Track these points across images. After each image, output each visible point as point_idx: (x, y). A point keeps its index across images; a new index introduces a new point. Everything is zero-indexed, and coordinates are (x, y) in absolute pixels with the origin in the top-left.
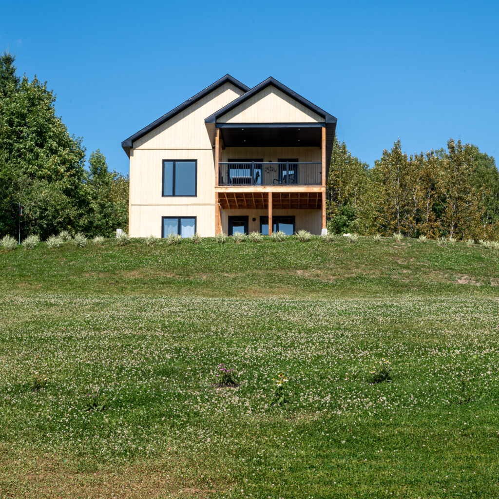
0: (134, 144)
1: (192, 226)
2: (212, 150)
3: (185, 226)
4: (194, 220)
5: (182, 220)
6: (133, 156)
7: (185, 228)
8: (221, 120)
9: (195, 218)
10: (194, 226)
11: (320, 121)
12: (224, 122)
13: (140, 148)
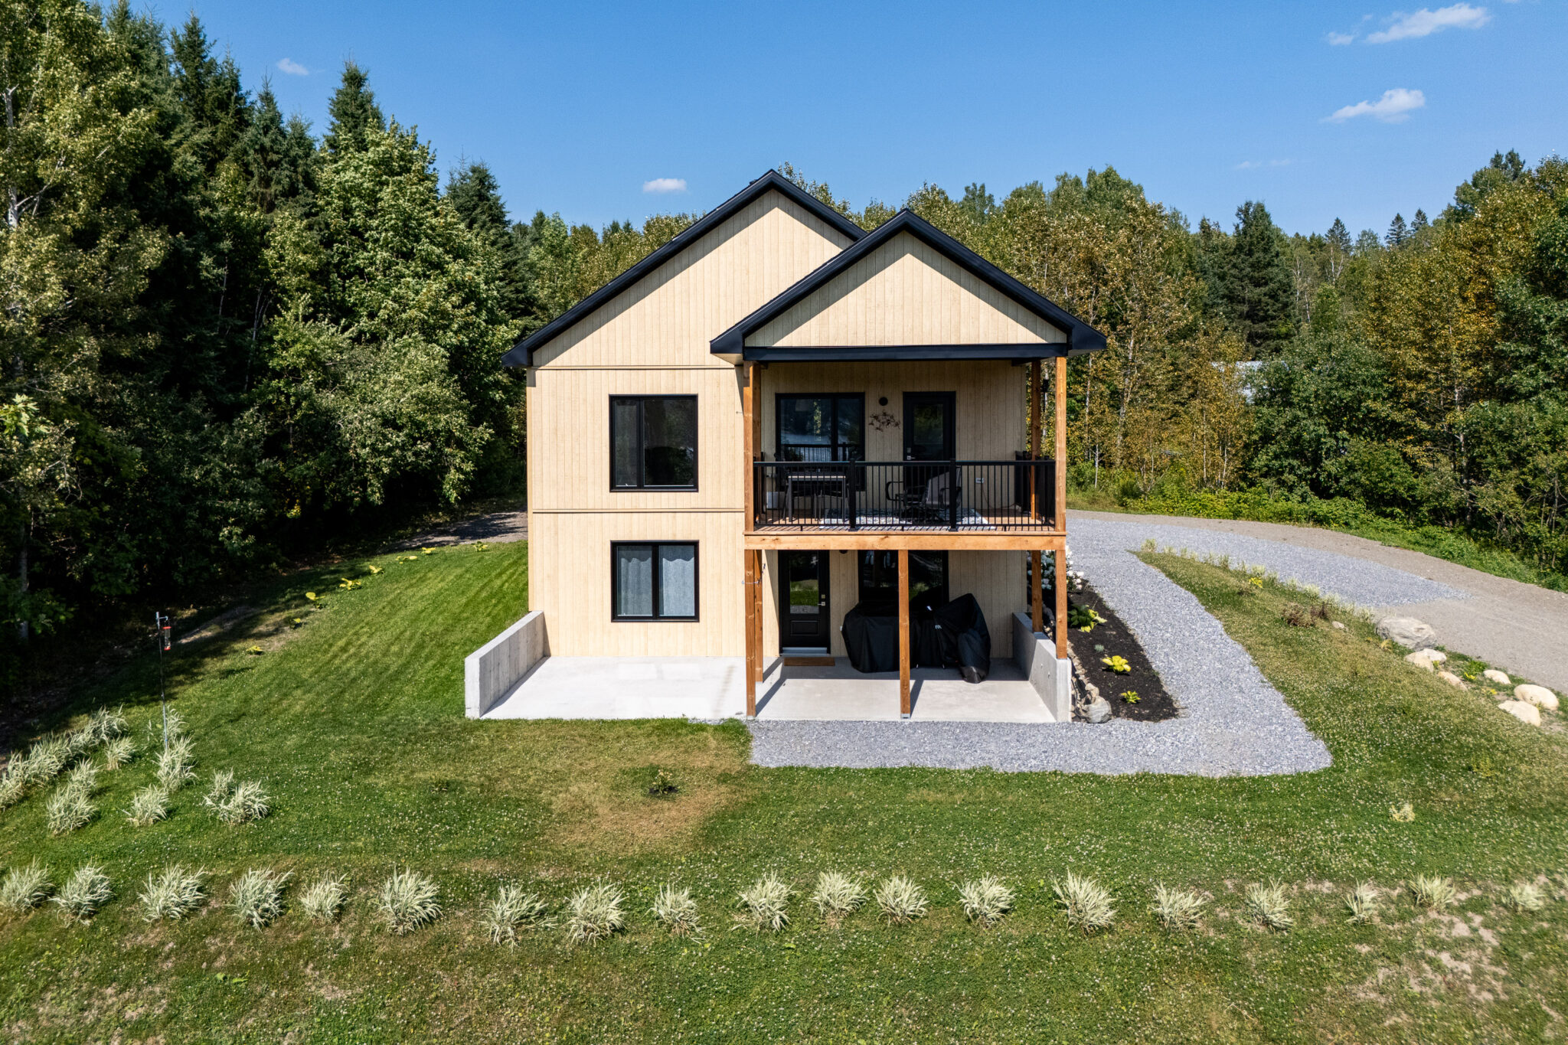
0: (536, 355)
1: (688, 559)
2: (734, 371)
3: (671, 559)
4: (692, 548)
5: (663, 549)
6: (534, 385)
7: (671, 563)
8: (760, 340)
9: (695, 544)
10: (693, 559)
11: (1051, 341)
12: (767, 344)
13: (552, 364)
